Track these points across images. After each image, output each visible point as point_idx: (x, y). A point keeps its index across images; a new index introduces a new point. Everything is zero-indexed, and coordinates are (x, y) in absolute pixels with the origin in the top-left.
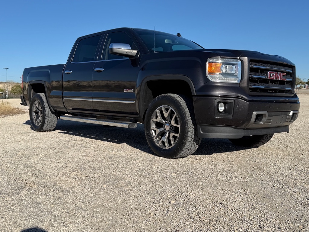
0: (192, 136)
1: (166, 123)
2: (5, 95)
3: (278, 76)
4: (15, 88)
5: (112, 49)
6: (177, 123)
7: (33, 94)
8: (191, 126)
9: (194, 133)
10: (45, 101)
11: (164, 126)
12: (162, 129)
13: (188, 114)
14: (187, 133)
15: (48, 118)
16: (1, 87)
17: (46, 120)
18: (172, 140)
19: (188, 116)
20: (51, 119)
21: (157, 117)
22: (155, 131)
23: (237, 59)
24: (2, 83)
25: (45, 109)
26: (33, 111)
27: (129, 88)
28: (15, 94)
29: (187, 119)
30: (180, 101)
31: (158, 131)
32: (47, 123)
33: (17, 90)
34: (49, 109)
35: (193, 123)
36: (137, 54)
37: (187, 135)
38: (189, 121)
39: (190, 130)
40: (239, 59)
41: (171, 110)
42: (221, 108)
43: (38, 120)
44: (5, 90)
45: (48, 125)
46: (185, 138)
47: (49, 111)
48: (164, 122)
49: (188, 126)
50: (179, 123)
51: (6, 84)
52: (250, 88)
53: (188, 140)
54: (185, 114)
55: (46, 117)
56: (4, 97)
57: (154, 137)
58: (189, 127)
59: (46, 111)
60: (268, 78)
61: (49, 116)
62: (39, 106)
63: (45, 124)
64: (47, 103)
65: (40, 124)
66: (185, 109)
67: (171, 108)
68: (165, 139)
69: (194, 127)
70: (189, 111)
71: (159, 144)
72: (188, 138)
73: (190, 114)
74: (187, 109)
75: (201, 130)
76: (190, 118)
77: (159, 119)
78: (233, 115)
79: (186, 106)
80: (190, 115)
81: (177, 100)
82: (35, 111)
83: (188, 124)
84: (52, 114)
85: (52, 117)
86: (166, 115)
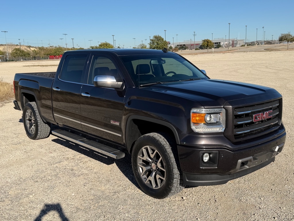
0: (178, 181)
1: (153, 162)
2: (6, 58)
3: (264, 116)
4: (14, 51)
5: (96, 82)
6: (162, 166)
7: (25, 100)
8: (177, 172)
9: (179, 178)
10: (37, 112)
11: (150, 164)
12: (149, 168)
13: (173, 160)
14: (173, 180)
15: (41, 128)
16: (1, 50)
17: (39, 130)
18: (159, 181)
19: (173, 163)
20: (44, 128)
21: (143, 156)
22: (142, 168)
23: (222, 108)
24: (2, 45)
25: (37, 120)
26: (26, 119)
27: (115, 120)
28: (15, 57)
29: (173, 166)
30: (165, 145)
31: (145, 169)
32: (41, 133)
33: (17, 53)
34: (41, 119)
35: (178, 169)
36: (122, 85)
37: (173, 181)
38: (175, 168)
39: (175, 176)
40: (224, 108)
41: (157, 152)
42: (206, 159)
43: (31, 129)
44: (5, 52)
45: (42, 135)
46: (171, 184)
47: (41, 122)
48: (151, 160)
49: (173, 172)
50: (165, 168)
51: (6, 47)
52: (234, 135)
53: (174, 186)
54: (170, 160)
55: (39, 128)
56: (5, 60)
57: (141, 174)
58: (175, 173)
59: (38, 122)
60: (254, 121)
61: (41, 126)
62: (31, 114)
63: (38, 134)
64: (38, 114)
65: (33, 133)
66: (170, 155)
67: (156, 151)
68: (151, 178)
69: (179, 173)
70: (174, 156)
71: (147, 182)
72: (174, 184)
73: (175, 160)
74: (172, 155)
75: (186, 178)
76: (176, 164)
77: (146, 158)
78: (218, 165)
79: (171, 151)
80: (175, 162)
81: (162, 144)
82: (28, 119)
83: (174, 171)
84: (44, 124)
85: (45, 127)
86: (152, 156)
